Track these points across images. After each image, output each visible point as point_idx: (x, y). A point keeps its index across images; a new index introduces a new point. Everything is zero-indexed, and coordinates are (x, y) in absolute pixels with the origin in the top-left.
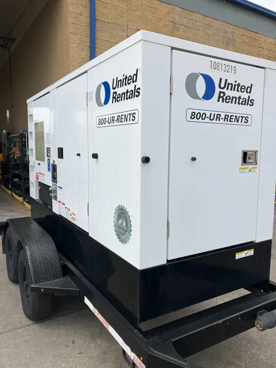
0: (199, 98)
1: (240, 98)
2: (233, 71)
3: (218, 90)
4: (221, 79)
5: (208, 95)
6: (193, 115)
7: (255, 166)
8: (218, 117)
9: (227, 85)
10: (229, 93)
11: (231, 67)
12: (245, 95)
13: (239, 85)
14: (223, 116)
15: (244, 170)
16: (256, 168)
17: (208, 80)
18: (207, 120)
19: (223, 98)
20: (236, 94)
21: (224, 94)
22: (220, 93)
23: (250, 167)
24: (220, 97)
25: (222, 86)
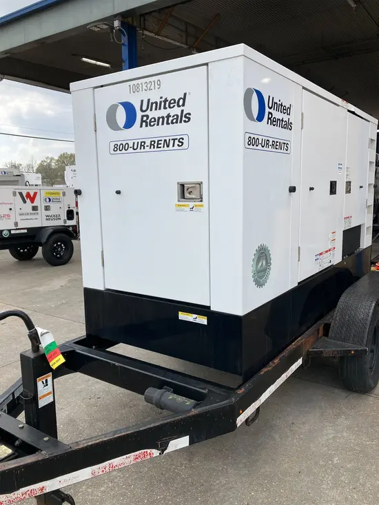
0: (120, 129)
1: (168, 116)
2: (157, 86)
3: (139, 114)
4: (142, 101)
5: (129, 123)
6: (116, 148)
7: (200, 203)
8: (143, 145)
9: (151, 105)
10: (153, 114)
11: (153, 83)
12: (176, 111)
13: (166, 100)
14: (148, 143)
15: (183, 208)
16: (202, 206)
17: (129, 107)
18: (131, 150)
19: (146, 122)
20: (163, 113)
21: (147, 116)
22: (143, 116)
23: (191, 204)
24: (142, 121)
25: (144, 108)
